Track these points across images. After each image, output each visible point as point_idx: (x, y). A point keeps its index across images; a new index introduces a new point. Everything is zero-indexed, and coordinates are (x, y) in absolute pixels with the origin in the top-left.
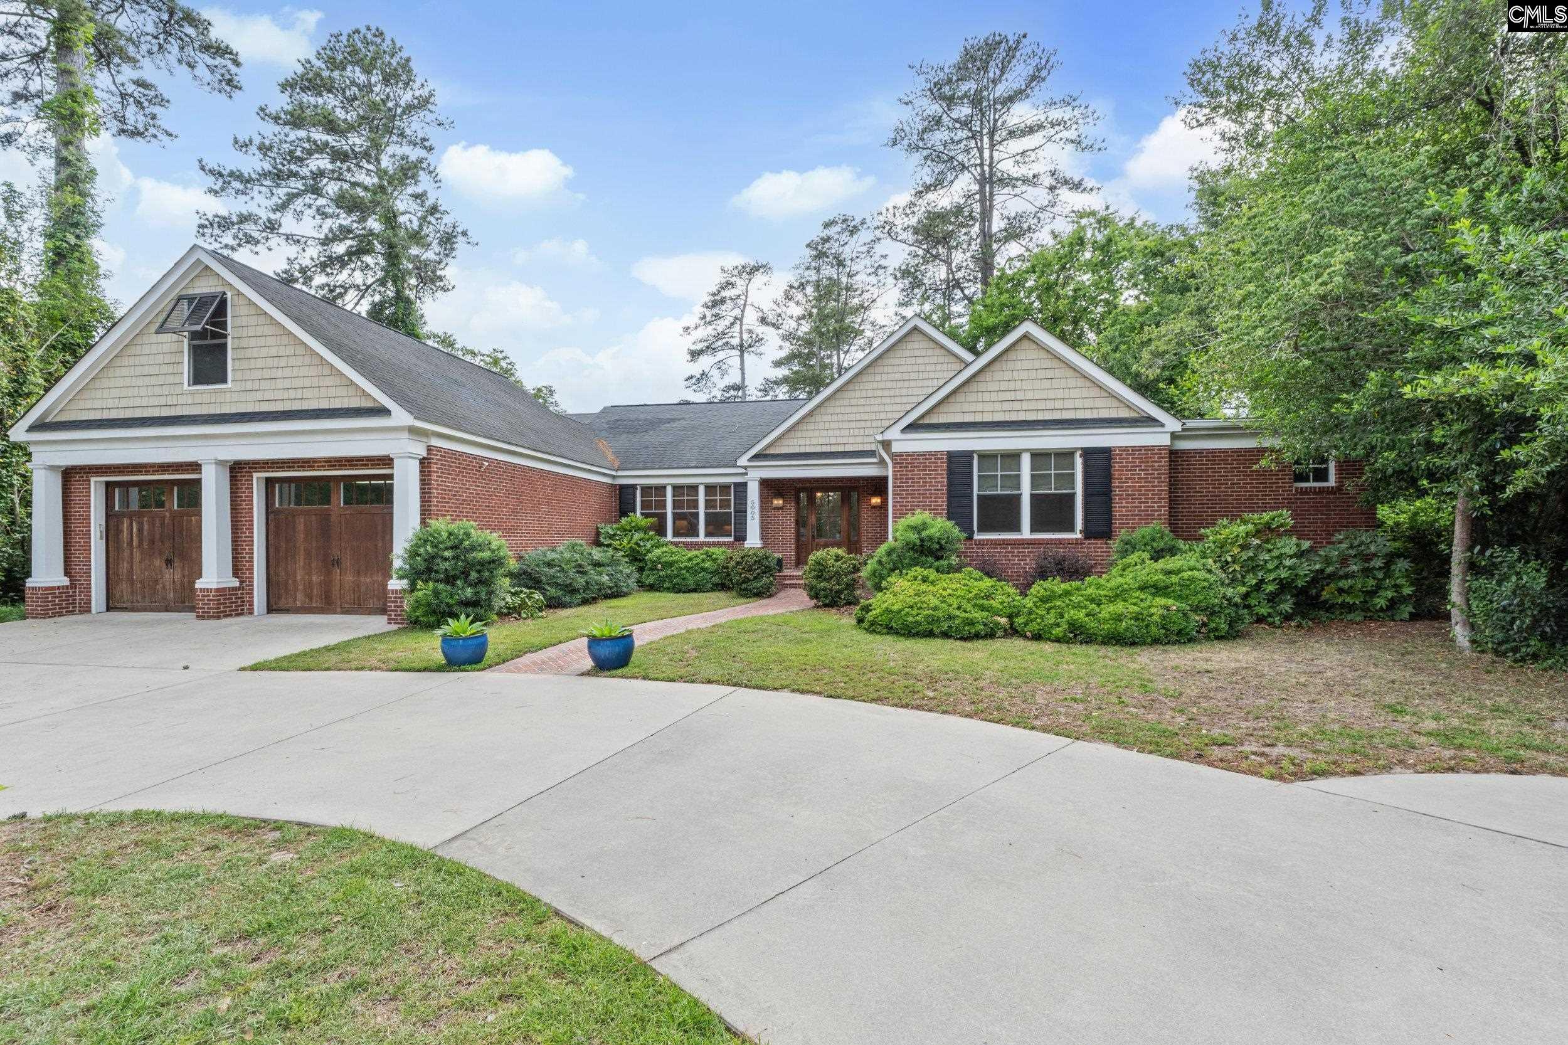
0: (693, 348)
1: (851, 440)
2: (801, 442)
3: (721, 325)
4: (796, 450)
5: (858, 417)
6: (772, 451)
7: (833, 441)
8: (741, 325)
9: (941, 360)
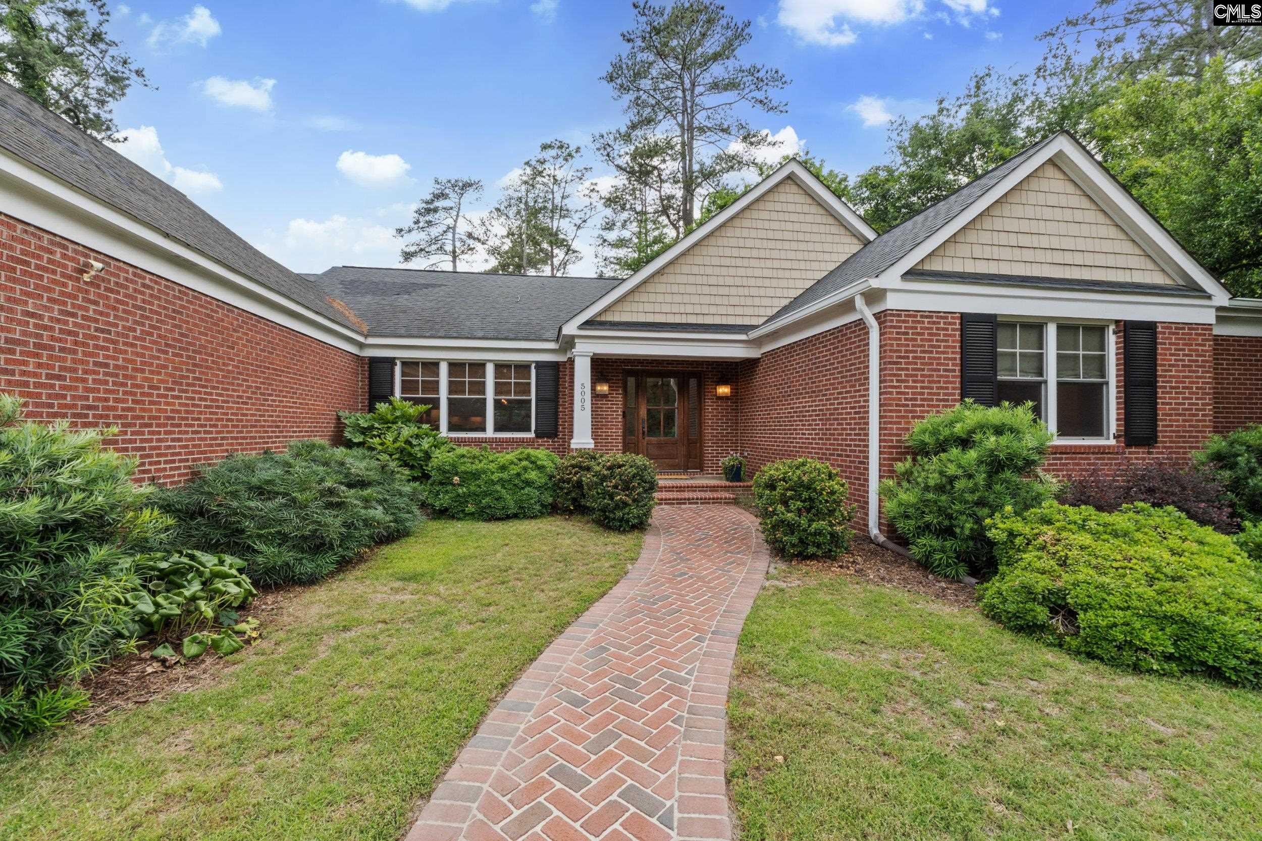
0: (407, 250)
1: (713, 310)
2: (649, 307)
3: (435, 231)
4: (642, 318)
5: (721, 281)
6: (609, 317)
7: (689, 309)
8: (454, 234)
9: (818, 219)
